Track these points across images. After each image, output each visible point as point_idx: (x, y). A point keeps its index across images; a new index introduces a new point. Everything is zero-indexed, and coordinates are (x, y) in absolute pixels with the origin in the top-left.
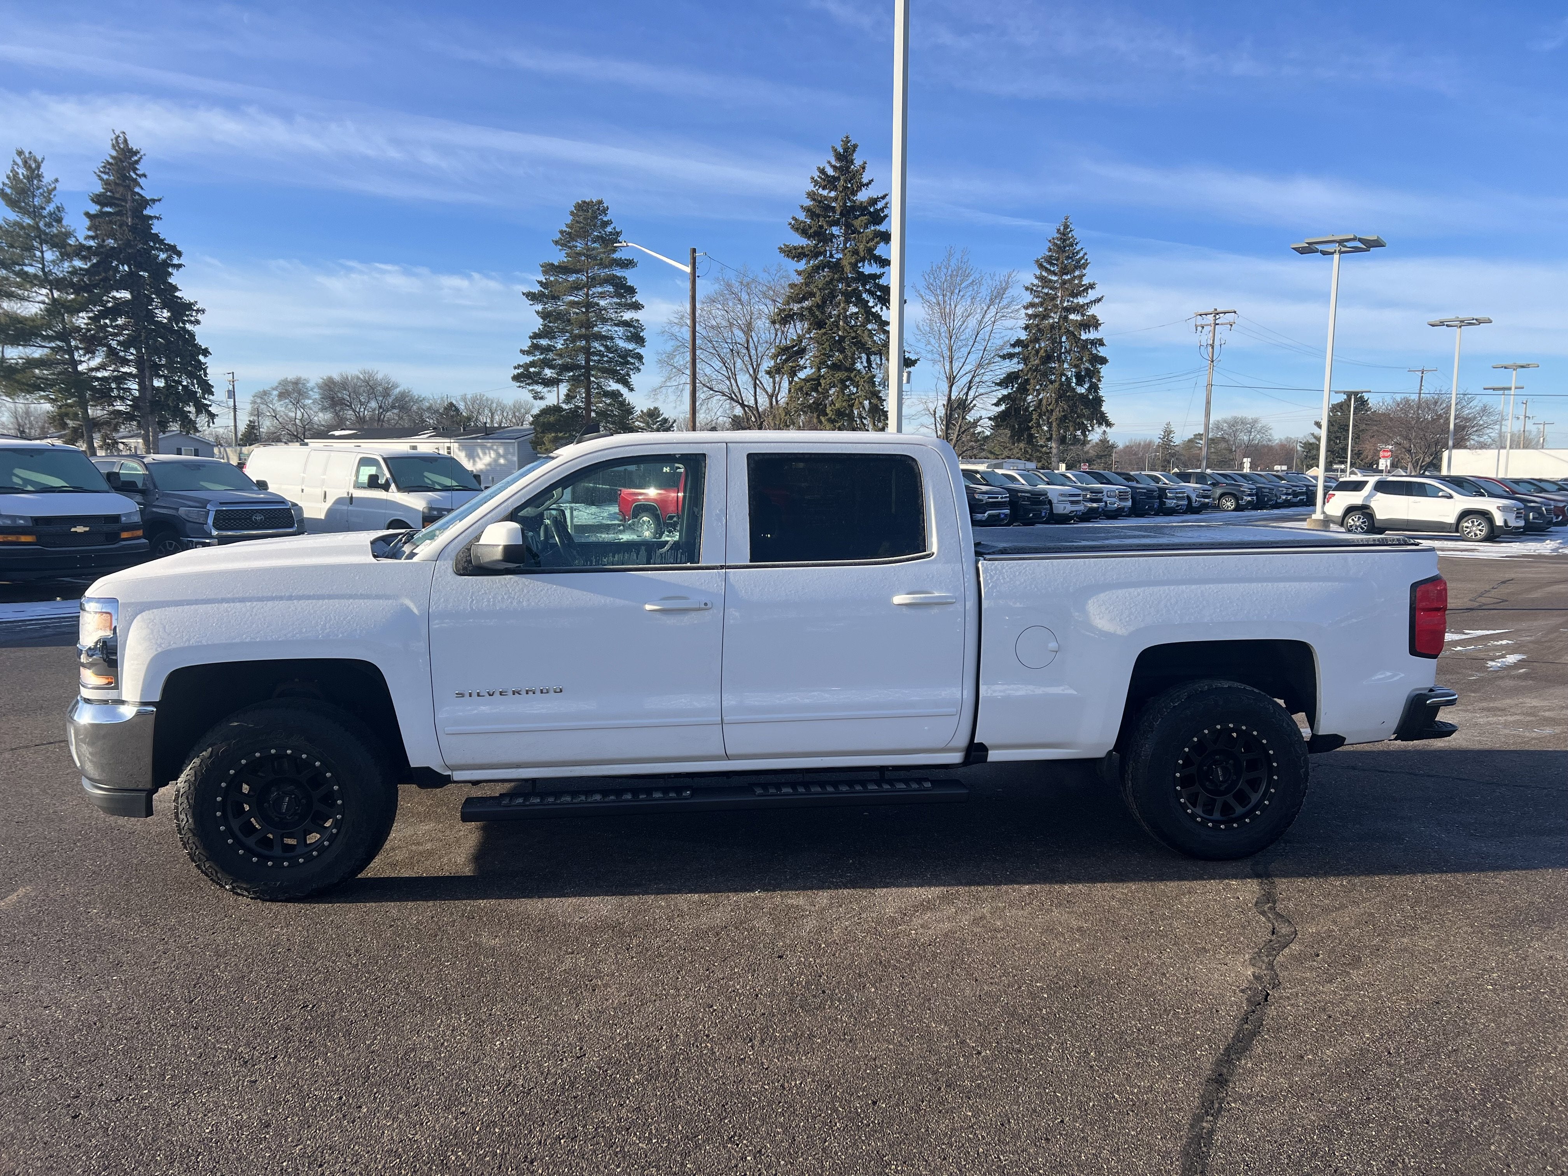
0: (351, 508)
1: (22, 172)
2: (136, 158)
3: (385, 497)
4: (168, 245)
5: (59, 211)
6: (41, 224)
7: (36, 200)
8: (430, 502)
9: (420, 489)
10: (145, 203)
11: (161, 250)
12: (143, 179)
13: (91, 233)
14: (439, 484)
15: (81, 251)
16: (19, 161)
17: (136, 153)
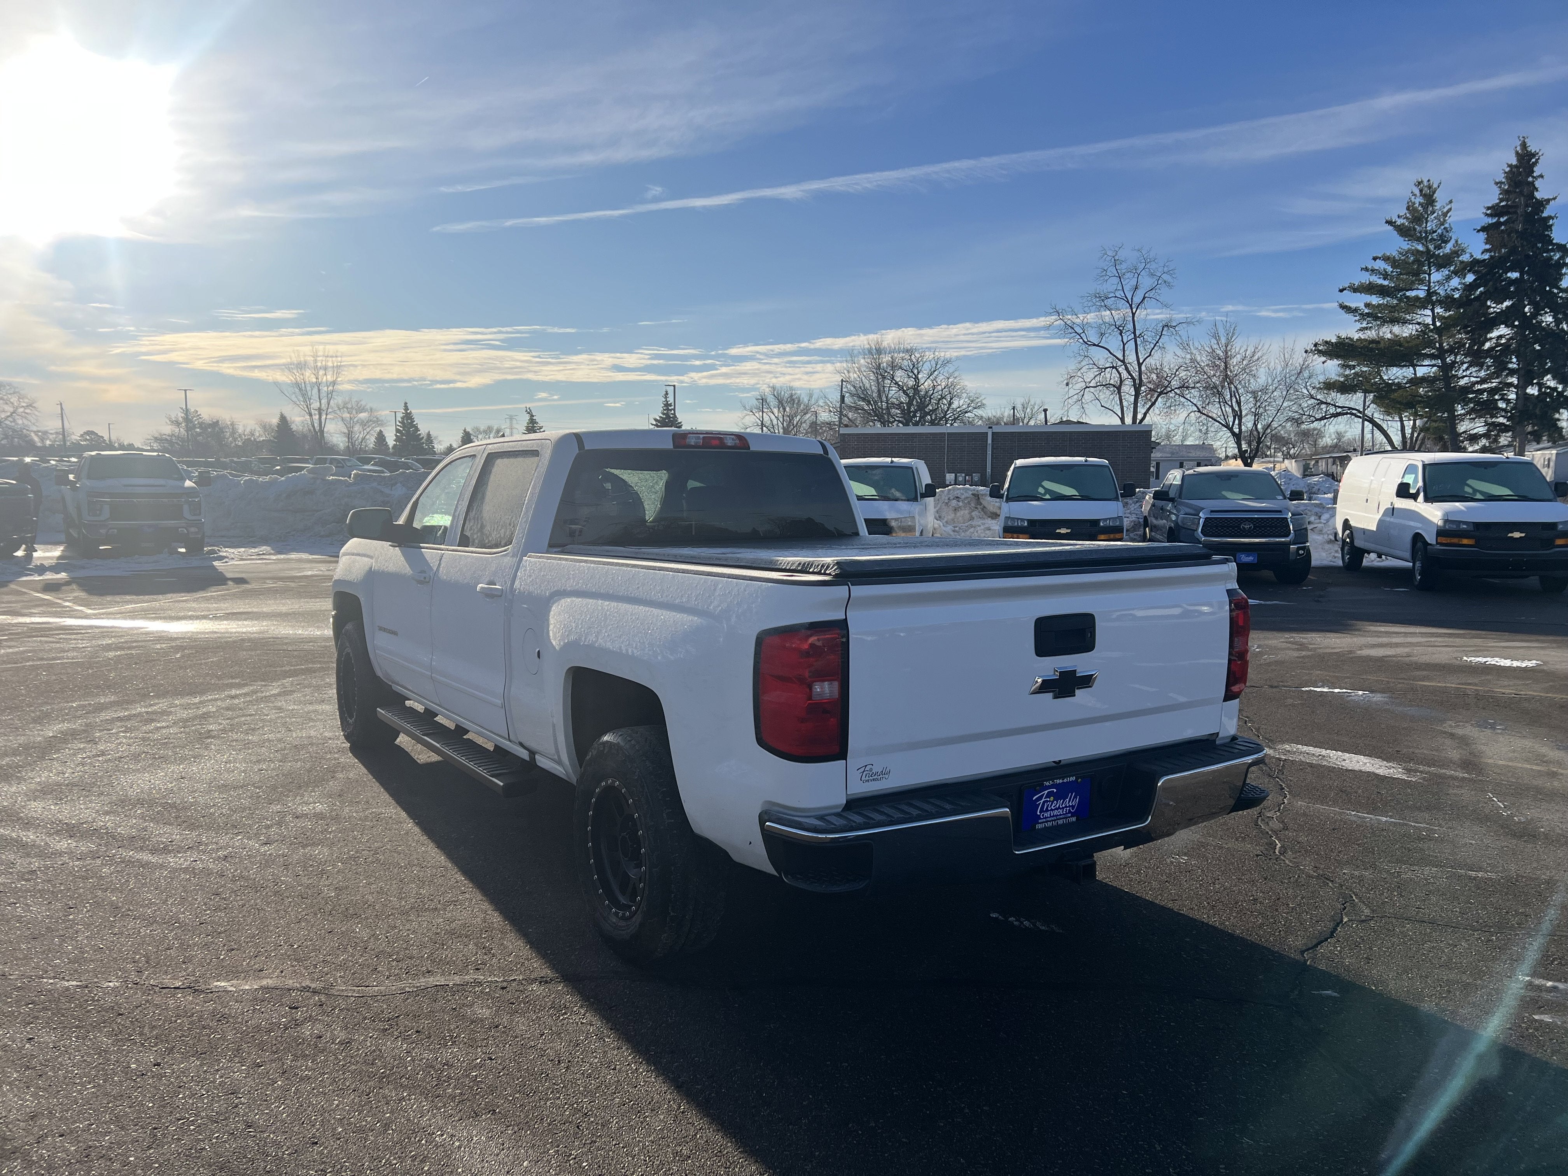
0: (1392, 520)
1: (1419, 200)
2: (1533, 160)
3: (1413, 508)
4: (1557, 244)
5: (1447, 232)
6: (1431, 247)
7: (1429, 224)
8: (1446, 514)
9: (1455, 499)
10: (1542, 204)
11: (1552, 250)
12: (1540, 180)
13: (1488, 247)
14: (1481, 493)
15: (1474, 265)
16: (1417, 192)
17: (1533, 155)
